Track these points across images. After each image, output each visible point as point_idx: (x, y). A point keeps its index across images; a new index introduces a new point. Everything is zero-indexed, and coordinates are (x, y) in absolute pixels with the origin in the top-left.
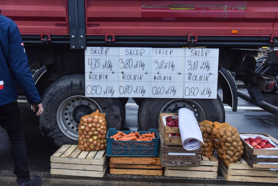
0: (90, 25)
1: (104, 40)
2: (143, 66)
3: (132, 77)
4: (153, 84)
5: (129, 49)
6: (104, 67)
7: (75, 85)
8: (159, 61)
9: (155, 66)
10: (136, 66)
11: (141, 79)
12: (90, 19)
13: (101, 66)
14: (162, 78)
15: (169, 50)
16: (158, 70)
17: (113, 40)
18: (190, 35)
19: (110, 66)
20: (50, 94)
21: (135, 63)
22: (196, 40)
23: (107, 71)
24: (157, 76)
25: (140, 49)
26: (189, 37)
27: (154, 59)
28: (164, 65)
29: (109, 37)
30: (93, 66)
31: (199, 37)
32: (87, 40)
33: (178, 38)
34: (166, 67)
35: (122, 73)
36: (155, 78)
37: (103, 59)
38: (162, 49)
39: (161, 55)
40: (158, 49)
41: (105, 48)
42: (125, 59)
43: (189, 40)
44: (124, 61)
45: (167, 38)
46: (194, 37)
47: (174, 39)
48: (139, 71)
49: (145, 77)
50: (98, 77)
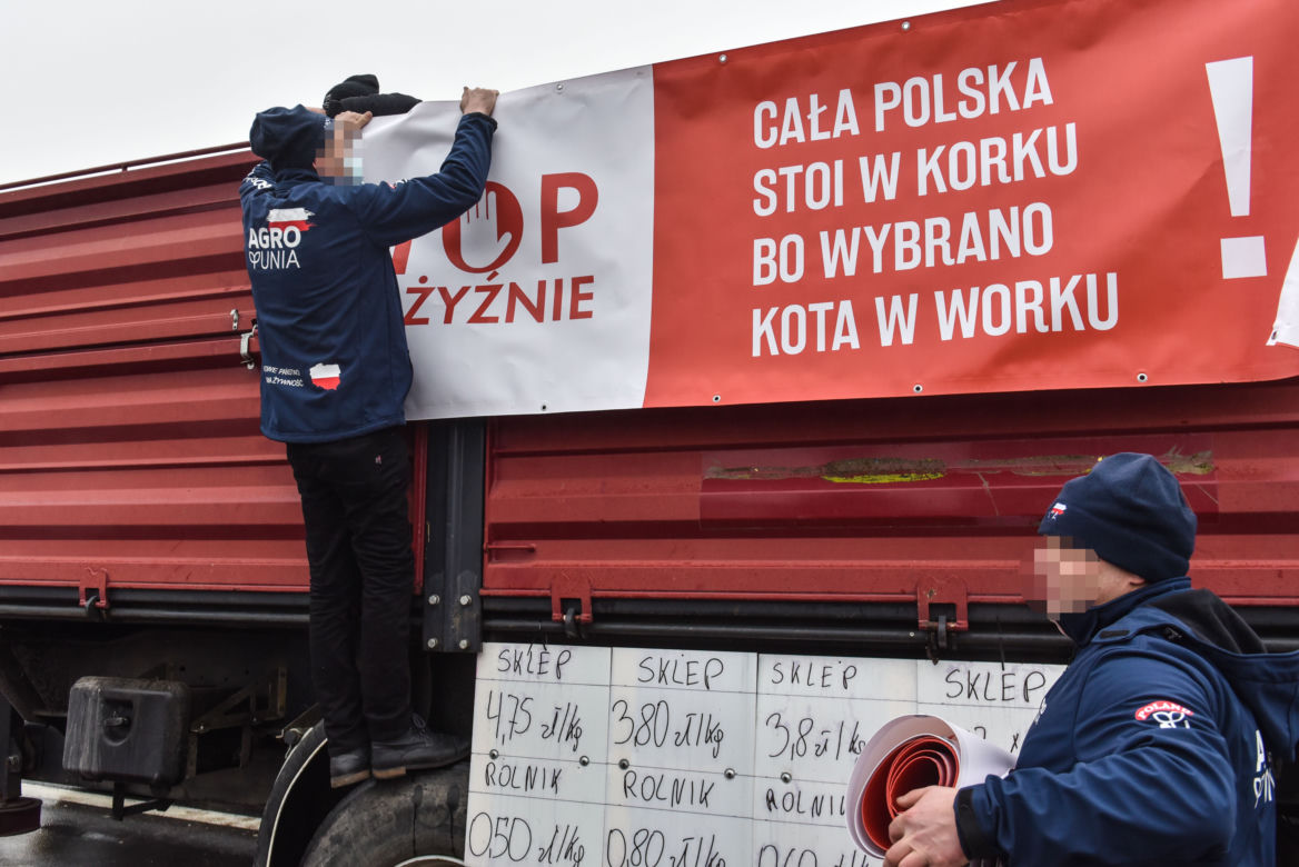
0: (499, 555)
1: (547, 615)
2: (714, 736)
3: (666, 791)
4: (764, 834)
5: (658, 655)
6: (549, 731)
7: (430, 809)
8: (791, 720)
9: (771, 740)
10: (683, 738)
11: (704, 799)
12: (504, 531)
13: (536, 729)
14: (806, 804)
15: (837, 665)
16: (784, 763)
17: (585, 616)
18: (926, 598)
19: (574, 732)
20: (337, 840)
21: (678, 724)
22: (963, 624)
23: (557, 752)
24: (780, 789)
25: (702, 656)
26: (923, 607)
27: (767, 706)
28: (813, 739)
29: (566, 603)
30: (505, 728)
31: (972, 606)
32: (486, 615)
33: (870, 613)
34: (821, 749)
35: (623, 765)
36: (771, 801)
37: (546, 698)
38: (804, 661)
39: (801, 687)
40: (786, 661)
41: (555, 650)
42: (636, 699)
43: (923, 622)
44: (634, 712)
45: (821, 612)
46: (948, 609)
47: (854, 613)
48: (694, 762)
49: (723, 792)
50: (520, 779)
